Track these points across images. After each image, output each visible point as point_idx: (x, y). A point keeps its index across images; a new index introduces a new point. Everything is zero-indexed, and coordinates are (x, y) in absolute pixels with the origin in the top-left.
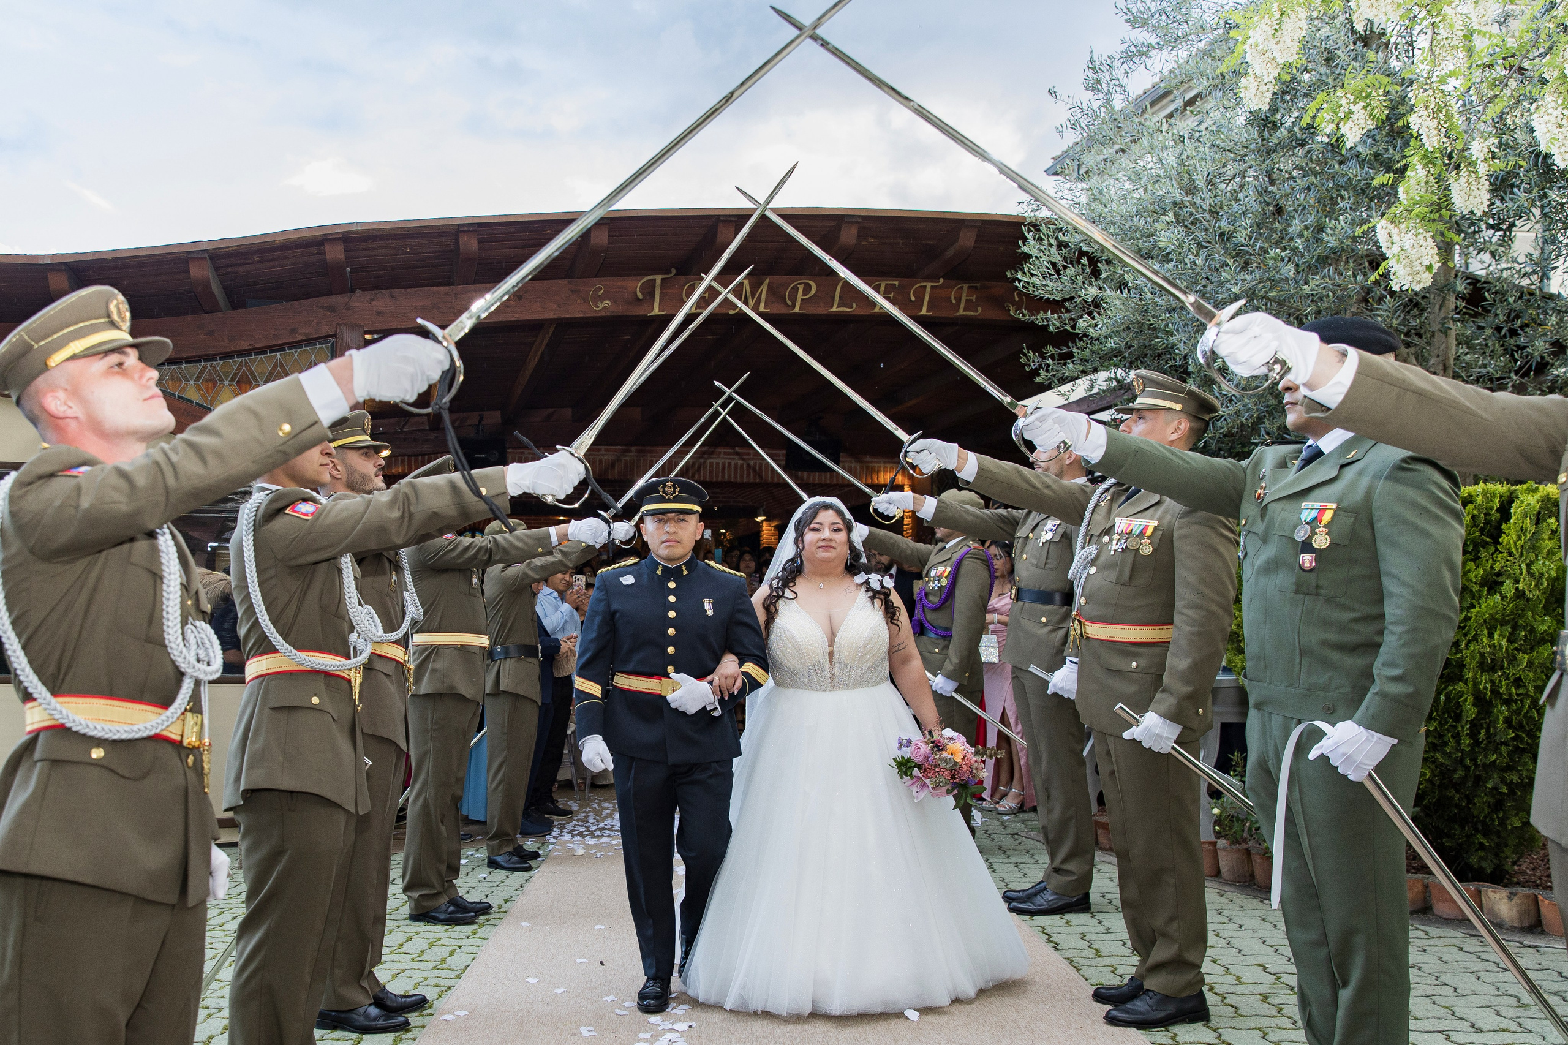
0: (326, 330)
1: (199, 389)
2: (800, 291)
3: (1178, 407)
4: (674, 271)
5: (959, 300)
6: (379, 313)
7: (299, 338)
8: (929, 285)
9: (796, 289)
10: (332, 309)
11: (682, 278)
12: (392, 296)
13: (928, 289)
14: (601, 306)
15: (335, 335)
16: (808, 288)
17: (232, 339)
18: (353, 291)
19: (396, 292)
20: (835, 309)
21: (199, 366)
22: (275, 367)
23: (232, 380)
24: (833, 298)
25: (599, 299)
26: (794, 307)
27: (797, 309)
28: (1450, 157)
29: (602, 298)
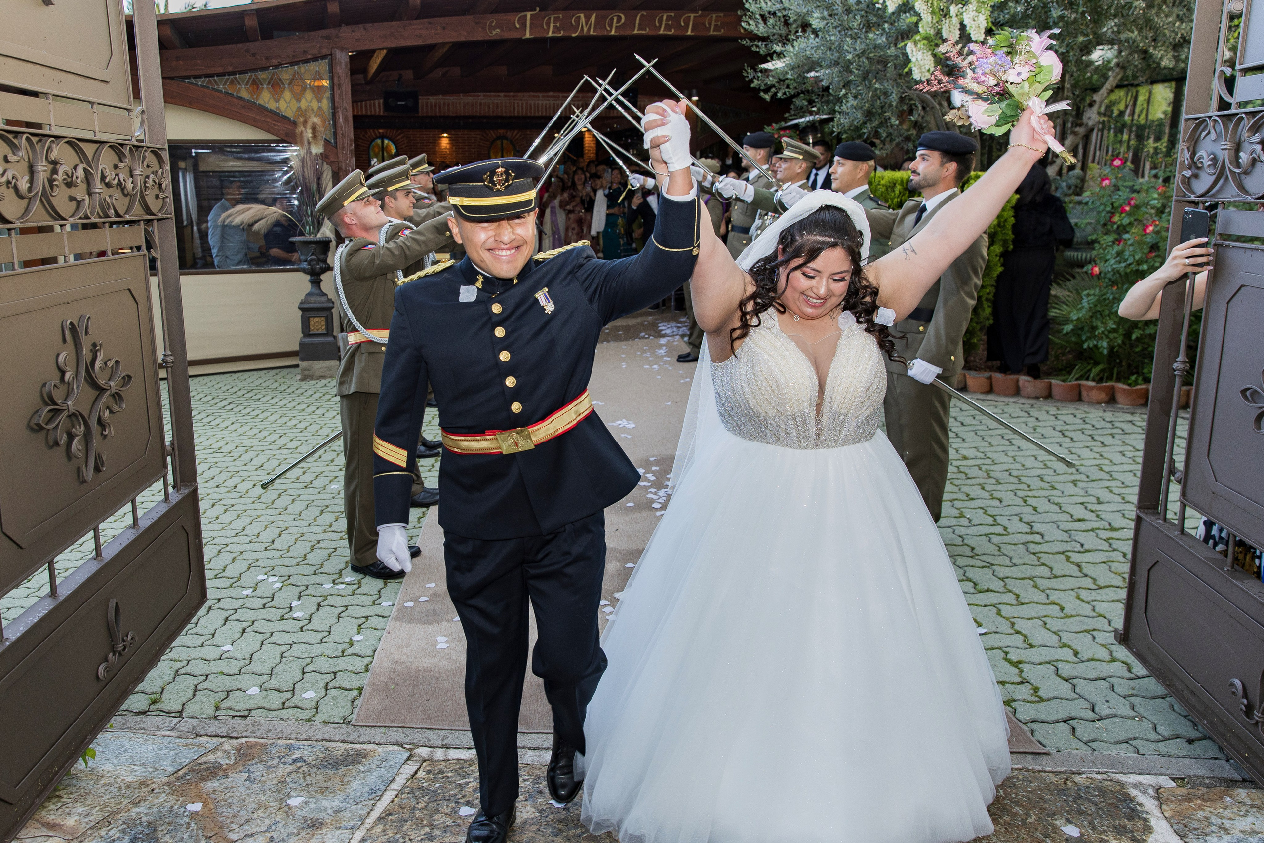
0: (325, 51)
1: (247, 90)
2: (615, 20)
3: (801, 157)
4: (538, 9)
5: (710, 24)
6: (358, 40)
7: (309, 57)
8: (692, 15)
9: (612, 19)
10: (328, 38)
11: (543, 13)
12: (365, 29)
13: (692, 18)
14: (494, 33)
15: (331, 55)
16: (619, 19)
17: (267, 58)
18: (340, 25)
19: (368, 25)
20: (636, 32)
21: (248, 75)
22: (294, 75)
23: (269, 84)
24: (635, 24)
25: (492, 28)
26: (611, 31)
27: (613, 33)
28: (942, 10)
29: (495, 28)
